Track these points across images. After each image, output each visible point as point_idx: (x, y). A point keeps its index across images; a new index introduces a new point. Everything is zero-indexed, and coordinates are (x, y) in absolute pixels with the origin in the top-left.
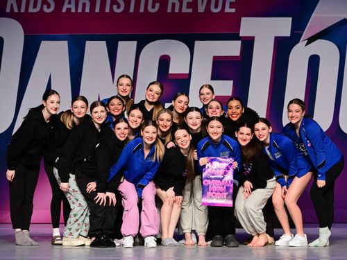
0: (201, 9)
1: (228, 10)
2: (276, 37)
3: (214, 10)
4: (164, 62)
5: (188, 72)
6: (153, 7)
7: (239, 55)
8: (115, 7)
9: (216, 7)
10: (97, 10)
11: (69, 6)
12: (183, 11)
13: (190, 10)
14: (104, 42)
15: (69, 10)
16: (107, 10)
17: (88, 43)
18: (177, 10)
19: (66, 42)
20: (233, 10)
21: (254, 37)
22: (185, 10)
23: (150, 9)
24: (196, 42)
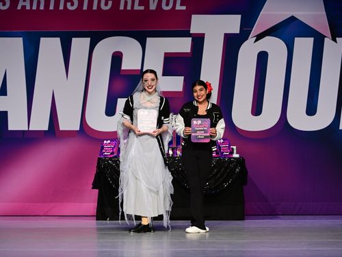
0: (153, 7)
1: (178, 7)
2: (225, 34)
3: (165, 8)
4: (117, 58)
5: (140, 68)
6: (106, 4)
7: (189, 51)
8: (69, 4)
9: (167, 4)
10: (51, 8)
11: (24, 4)
12: (135, 9)
13: (142, 8)
14: (58, 39)
15: (24, 7)
16: (61, 7)
17: (42, 40)
18: (129, 8)
19: (21, 38)
20: (184, 8)
21: (204, 34)
22: (137, 7)
23: (103, 7)
24: (148, 39)
